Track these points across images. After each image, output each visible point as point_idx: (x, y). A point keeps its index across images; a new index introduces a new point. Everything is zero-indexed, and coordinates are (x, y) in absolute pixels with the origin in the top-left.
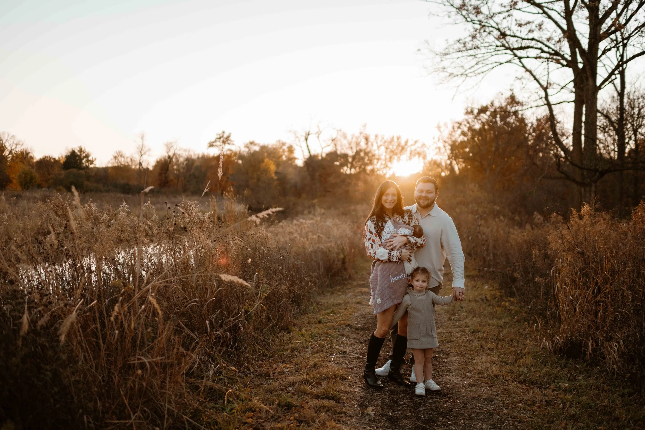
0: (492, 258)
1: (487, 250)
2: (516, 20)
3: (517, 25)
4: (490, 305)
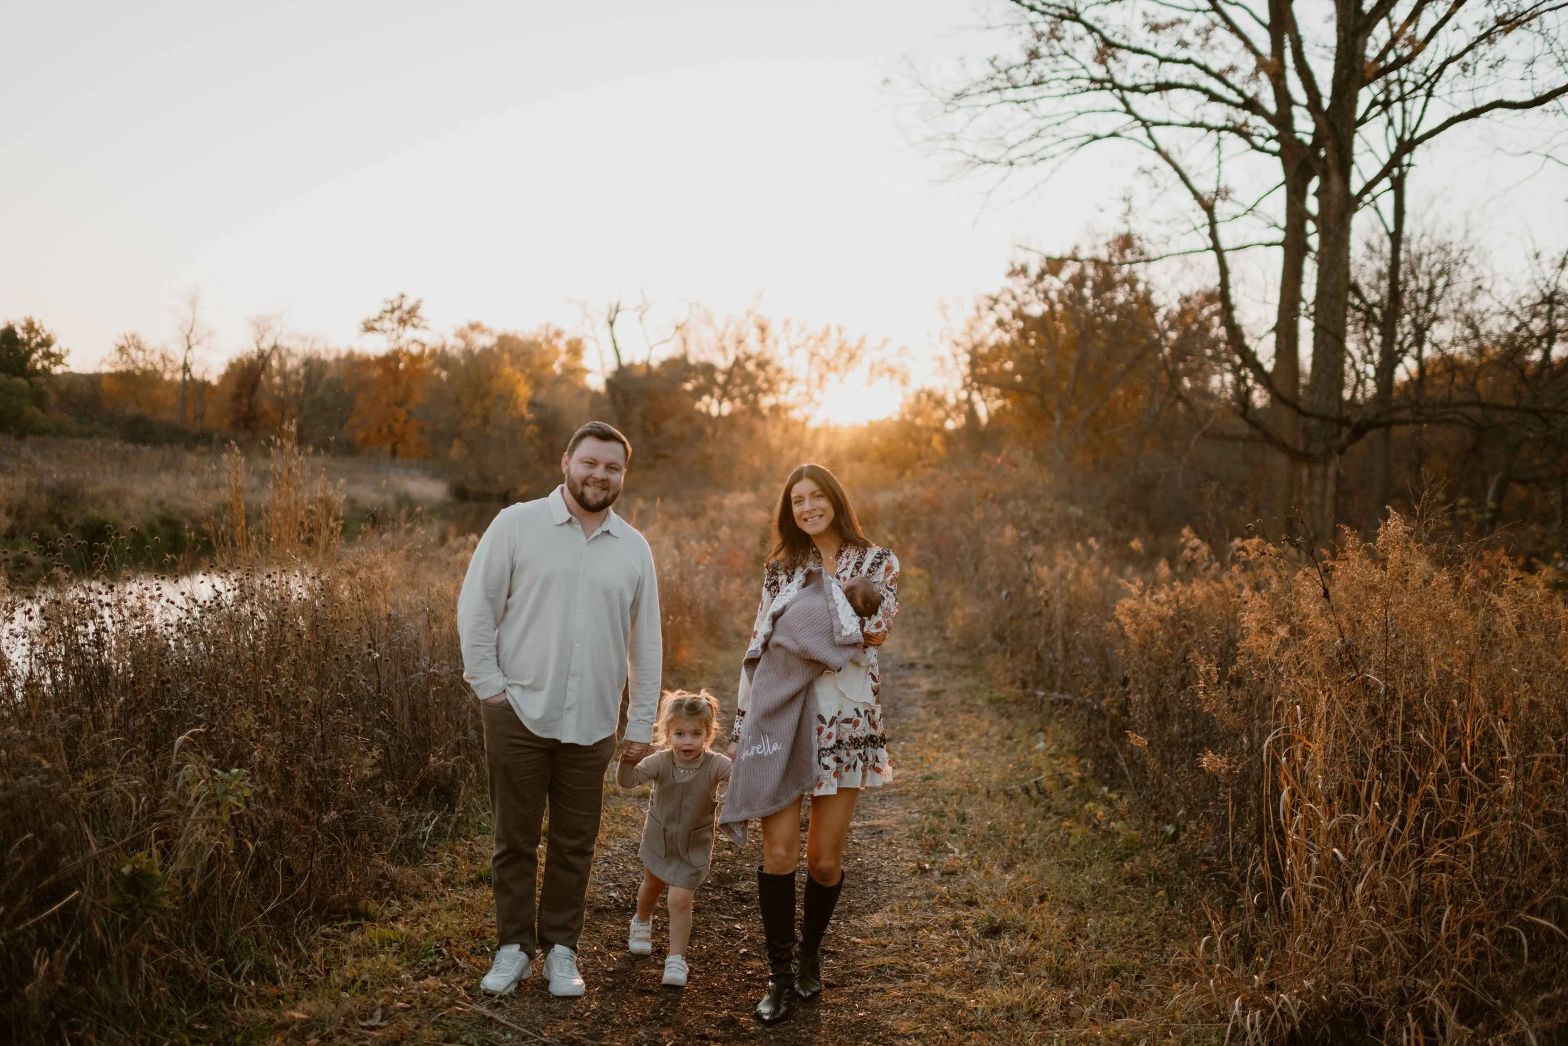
0: (1059, 655)
1: (1049, 632)
2: (1145, 14)
3: (1148, 28)
4: (1049, 809)
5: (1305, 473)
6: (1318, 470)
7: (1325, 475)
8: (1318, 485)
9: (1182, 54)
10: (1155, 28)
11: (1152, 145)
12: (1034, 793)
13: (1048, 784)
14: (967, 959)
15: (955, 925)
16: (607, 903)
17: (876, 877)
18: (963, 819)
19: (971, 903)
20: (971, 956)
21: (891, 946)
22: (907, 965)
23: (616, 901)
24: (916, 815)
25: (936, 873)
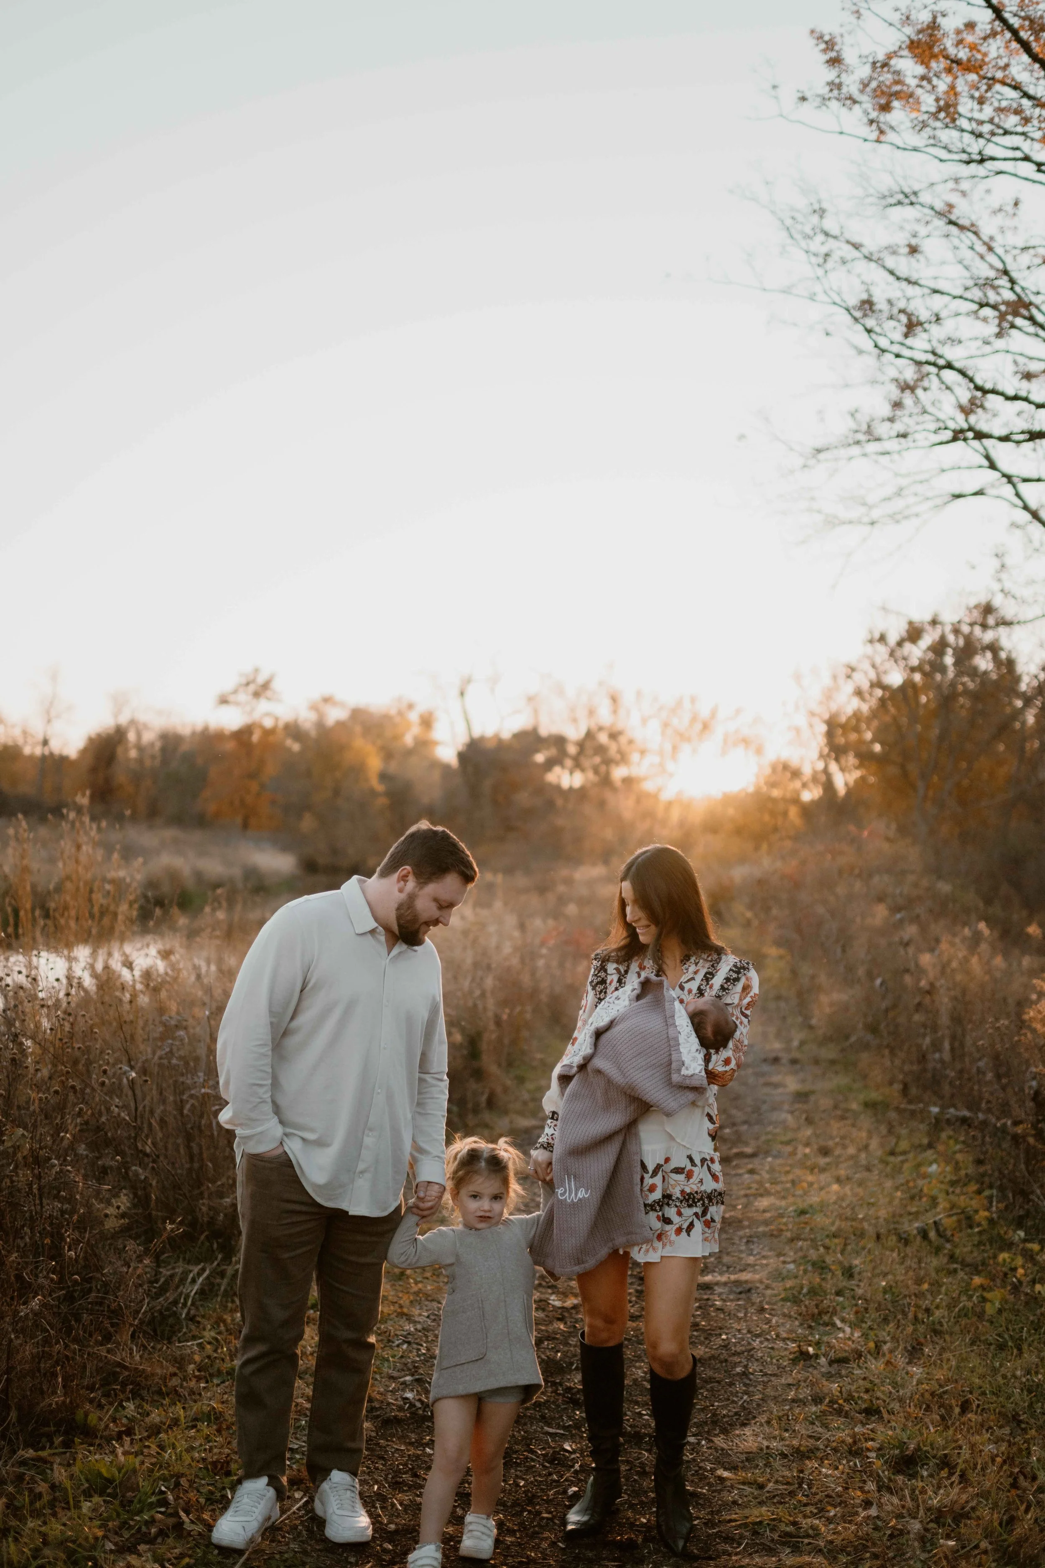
0: (947, 1056)
1: (935, 1028)
2: (1016, 362)
3: (1019, 376)
4: (952, 1257)
11: (1020, 503)
12: (932, 1234)
13: (949, 1222)
14: (873, 1512)
15: (855, 1451)
16: (400, 1409)
17: (746, 1367)
18: (849, 1273)
19: (871, 1412)
20: (880, 1506)
21: (770, 1486)
22: (794, 1523)
23: (412, 1405)
24: (792, 1266)
25: (823, 1360)
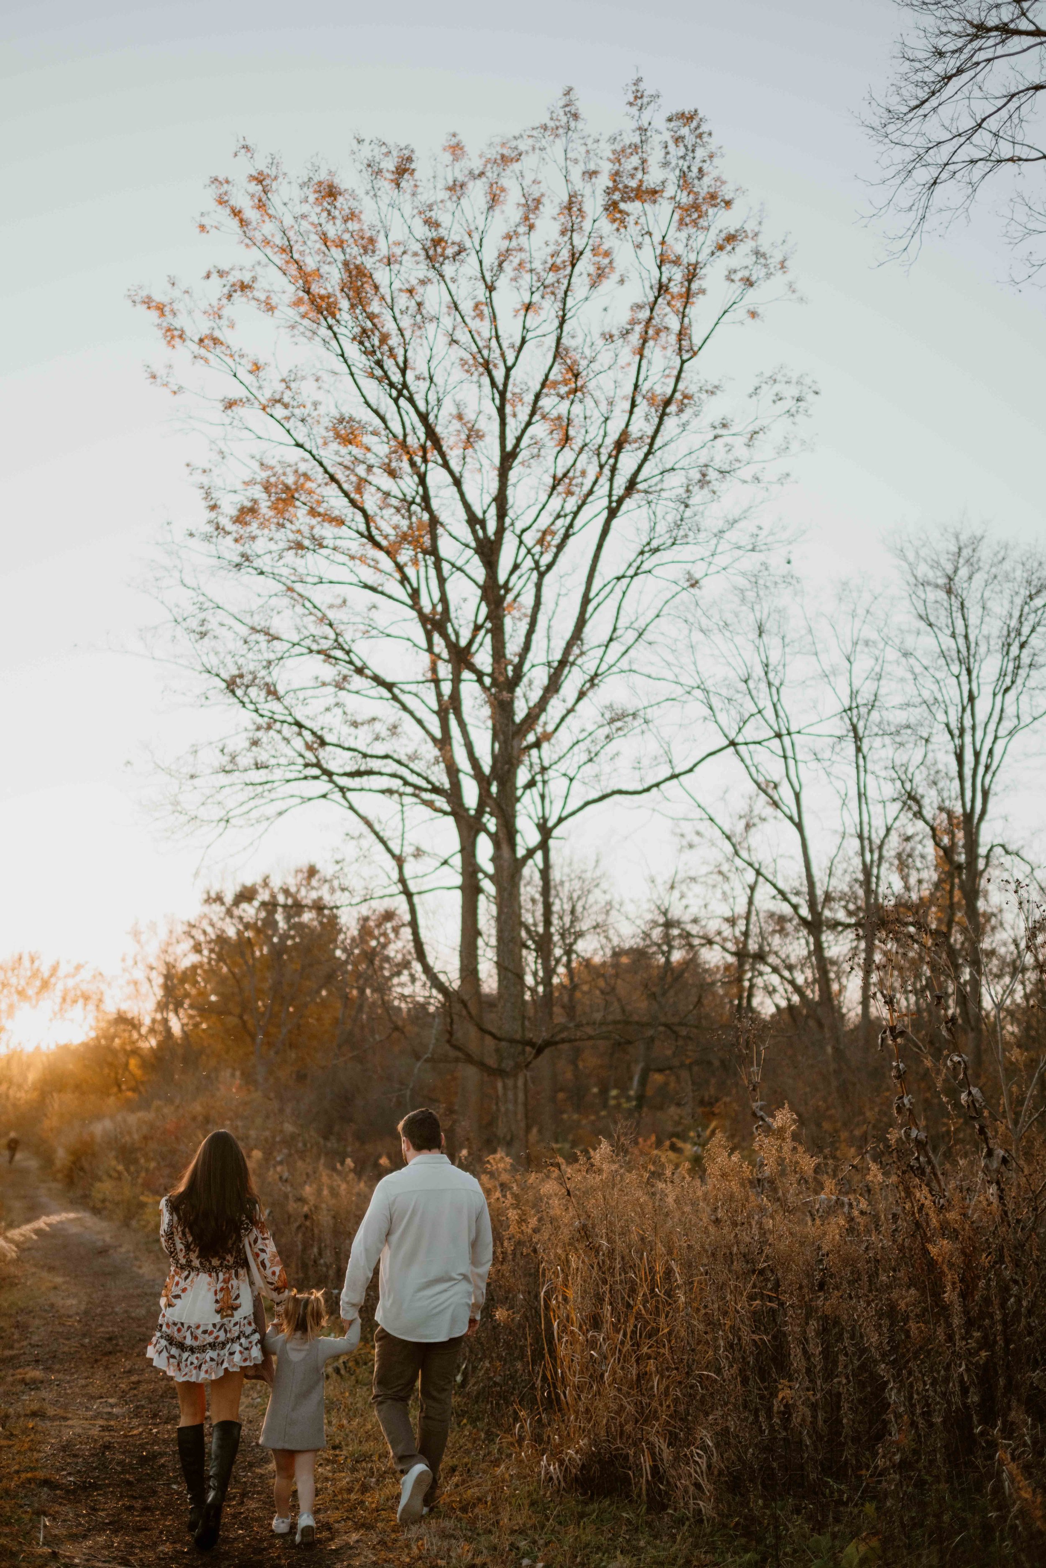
3: (348, 724)
5: (500, 1085)
6: (510, 1082)
7: (515, 1087)
8: (510, 1095)
9: (380, 749)
10: (355, 724)
11: (346, 804)
